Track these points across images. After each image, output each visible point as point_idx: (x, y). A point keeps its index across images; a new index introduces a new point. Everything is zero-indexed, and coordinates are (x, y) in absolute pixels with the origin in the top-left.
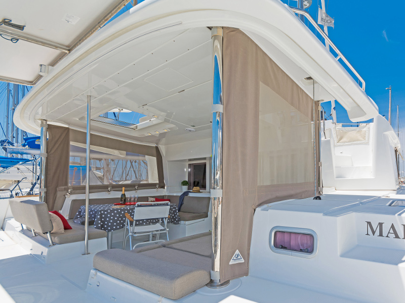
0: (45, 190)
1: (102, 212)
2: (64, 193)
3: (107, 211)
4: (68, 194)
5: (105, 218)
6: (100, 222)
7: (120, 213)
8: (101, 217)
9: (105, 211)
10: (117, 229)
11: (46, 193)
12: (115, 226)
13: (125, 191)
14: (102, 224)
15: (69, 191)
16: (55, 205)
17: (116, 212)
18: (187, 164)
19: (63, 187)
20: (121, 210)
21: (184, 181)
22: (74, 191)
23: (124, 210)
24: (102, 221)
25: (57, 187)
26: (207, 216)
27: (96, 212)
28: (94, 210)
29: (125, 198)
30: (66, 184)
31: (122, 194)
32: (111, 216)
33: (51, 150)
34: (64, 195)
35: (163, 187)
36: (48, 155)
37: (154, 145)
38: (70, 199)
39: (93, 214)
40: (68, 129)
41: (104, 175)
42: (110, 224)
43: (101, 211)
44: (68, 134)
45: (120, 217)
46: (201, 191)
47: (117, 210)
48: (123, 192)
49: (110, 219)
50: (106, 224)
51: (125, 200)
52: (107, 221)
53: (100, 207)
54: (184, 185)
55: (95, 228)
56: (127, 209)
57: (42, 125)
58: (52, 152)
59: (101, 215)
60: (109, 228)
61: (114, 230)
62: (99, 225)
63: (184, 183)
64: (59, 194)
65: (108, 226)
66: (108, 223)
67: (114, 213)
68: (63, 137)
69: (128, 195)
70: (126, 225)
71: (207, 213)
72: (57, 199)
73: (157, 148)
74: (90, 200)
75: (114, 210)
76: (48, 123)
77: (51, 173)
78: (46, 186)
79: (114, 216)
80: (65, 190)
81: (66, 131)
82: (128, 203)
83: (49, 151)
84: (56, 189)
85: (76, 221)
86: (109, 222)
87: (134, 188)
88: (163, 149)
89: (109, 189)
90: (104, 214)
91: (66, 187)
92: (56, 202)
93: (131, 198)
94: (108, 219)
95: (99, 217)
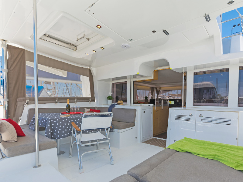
0: (7, 100)
1: (52, 121)
2: (22, 103)
3: (56, 120)
4: (25, 104)
5: (55, 126)
6: (50, 130)
7: (67, 122)
8: (51, 126)
9: (54, 120)
10: (65, 137)
11: (8, 102)
12: (63, 134)
13: (69, 103)
14: (52, 131)
15: (27, 101)
16: (16, 113)
17: (63, 121)
18: (111, 83)
19: (22, 98)
20: (68, 119)
21: (109, 96)
22: (30, 102)
23: (70, 119)
24: (52, 129)
25: (17, 98)
26: (134, 126)
27: (46, 121)
28: (45, 119)
29: (70, 108)
30: (24, 96)
31: (67, 105)
32: (60, 124)
33: (11, 67)
34: (23, 105)
35: (94, 101)
36: (8, 71)
37: (88, 68)
38: (27, 108)
39: (44, 122)
40: (23, 50)
41: (52, 94)
42: (59, 132)
43: (50, 120)
44: (23, 55)
45: (67, 125)
46: (124, 104)
47: (65, 119)
48: (68, 104)
49: (59, 128)
50: (55, 132)
51: (70, 110)
52: (56, 129)
53: (50, 116)
54: (109, 99)
55: (46, 136)
56: (72, 119)
57: (3, 45)
58: (12, 68)
59: (51, 123)
60: (58, 136)
61: (63, 137)
62: (50, 133)
63: (109, 98)
64: (19, 104)
65: (57, 134)
66: (57, 132)
67: (62, 122)
68: (20, 56)
69: (72, 105)
70: (73, 133)
71: (134, 122)
72: (17, 108)
73: (90, 70)
74: (39, 109)
75: (62, 119)
76: (8, 44)
77: (12, 86)
78: (8, 97)
79: (62, 125)
80: (23, 101)
81: (23, 52)
82: (72, 113)
83: (9, 67)
84: (17, 100)
85: (31, 127)
86: (58, 130)
87: (74, 101)
88: (94, 71)
89: (56, 101)
90: (53, 122)
91: (24, 98)
92: (17, 110)
93: (74, 108)
94: (57, 128)
95: (49, 125)
